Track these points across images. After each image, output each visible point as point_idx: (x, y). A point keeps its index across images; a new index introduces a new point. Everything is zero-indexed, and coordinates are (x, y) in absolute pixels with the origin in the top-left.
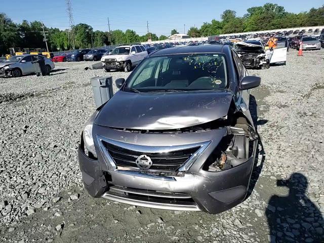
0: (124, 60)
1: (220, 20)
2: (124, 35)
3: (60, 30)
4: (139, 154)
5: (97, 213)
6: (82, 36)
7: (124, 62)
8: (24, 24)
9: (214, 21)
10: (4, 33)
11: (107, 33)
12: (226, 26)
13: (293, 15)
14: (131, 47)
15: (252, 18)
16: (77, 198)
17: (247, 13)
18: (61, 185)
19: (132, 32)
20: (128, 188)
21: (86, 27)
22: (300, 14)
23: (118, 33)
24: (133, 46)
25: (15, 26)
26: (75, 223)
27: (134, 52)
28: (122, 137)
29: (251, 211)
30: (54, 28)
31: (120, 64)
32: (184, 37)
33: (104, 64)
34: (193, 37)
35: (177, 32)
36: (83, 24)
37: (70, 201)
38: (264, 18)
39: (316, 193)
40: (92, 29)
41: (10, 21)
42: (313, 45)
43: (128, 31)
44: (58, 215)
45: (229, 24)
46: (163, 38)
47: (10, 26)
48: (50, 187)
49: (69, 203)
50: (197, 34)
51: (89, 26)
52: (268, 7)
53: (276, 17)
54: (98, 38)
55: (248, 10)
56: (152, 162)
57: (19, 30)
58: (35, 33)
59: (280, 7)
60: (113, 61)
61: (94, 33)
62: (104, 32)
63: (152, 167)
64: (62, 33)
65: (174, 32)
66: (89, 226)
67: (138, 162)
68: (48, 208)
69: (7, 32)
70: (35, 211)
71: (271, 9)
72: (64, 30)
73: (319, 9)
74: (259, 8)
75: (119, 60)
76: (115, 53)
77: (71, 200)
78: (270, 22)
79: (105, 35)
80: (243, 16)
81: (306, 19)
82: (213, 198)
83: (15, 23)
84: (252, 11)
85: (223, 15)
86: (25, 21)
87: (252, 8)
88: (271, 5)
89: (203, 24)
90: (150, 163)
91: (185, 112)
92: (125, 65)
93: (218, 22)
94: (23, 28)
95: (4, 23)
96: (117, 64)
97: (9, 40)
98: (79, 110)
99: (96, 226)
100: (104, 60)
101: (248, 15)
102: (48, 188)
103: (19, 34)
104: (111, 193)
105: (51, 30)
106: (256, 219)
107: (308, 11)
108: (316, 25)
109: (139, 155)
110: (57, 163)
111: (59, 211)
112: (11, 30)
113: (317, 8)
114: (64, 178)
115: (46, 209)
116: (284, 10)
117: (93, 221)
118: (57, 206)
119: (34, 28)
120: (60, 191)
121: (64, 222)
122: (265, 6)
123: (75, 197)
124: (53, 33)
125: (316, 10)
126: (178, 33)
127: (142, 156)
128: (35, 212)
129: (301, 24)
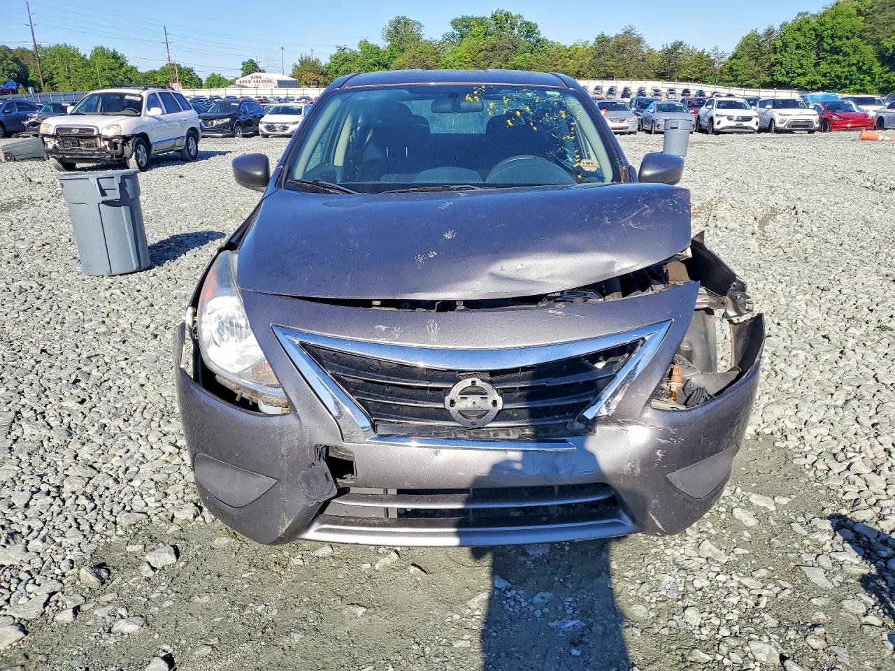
0: (126, 132)
1: (382, 44)
2: (86, 64)
4: (453, 376)
5: (275, 595)
7: (126, 139)
9: (364, 45)
11: (23, 51)
12: (399, 61)
13: (559, 49)
14: (145, 94)
15: (463, 44)
16: (171, 559)
17: (450, 30)
18: (85, 527)
19: (115, 56)
20: (400, 492)
22: (575, 48)
23: (65, 54)
24: (151, 90)
26: (214, 641)
27: (156, 111)
28: (383, 328)
29: (723, 516)
31: (114, 146)
32: (282, 84)
33: (51, 144)
34: (308, 85)
35: (261, 66)
37: (151, 573)
38: (493, 49)
39: (835, 451)
42: (622, 121)
43: (100, 52)
44: (128, 627)
45: (407, 55)
46: (216, 81)
48: (44, 540)
49: (148, 580)
50: (321, 78)
52: (503, 21)
53: (521, 47)
55: (455, 24)
56: (500, 400)
59: (528, 24)
60: (87, 135)
62: (13, 47)
63: (501, 416)
65: (251, 68)
66: (271, 643)
67: (452, 402)
68: (76, 610)
70: (23, 629)
71: (508, 25)
73: (617, 37)
74: (481, 22)
75: (110, 133)
76: (89, 109)
77: (153, 569)
78: (507, 60)
79: (16, 60)
80: (440, 39)
81: (587, 60)
82: (675, 489)
84: (464, 25)
85: (389, 31)
87: (463, 20)
88: (508, 16)
89: (334, 51)
90: (495, 403)
91: (570, 239)
92: (128, 149)
93: (375, 50)
96: (102, 144)
98: (25, 284)
99: (297, 637)
100: (52, 131)
101: (453, 36)
102: (36, 544)
104: (335, 520)
106: (746, 534)
107: (592, 42)
108: (609, 77)
109: (456, 381)
110: (24, 457)
111: (123, 612)
113: (613, 35)
114: (83, 501)
115: (67, 616)
116: (539, 33)
117: (274, 624)
118: (109, 597)
120: (93, 547)
121: (166, 647)
122: (494, 17)
123: (164, 557)
125: (608, 40)
126: (264, 71)
127: (467, 382)
128: (26, 633)
129: (578, 73)
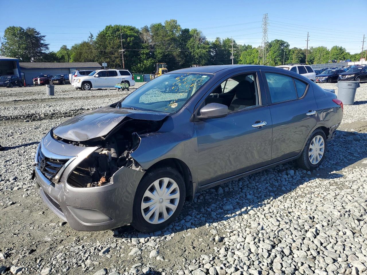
2: (328, 53)
3: (253, 47)
6: (275, 54)
8: (216, 41)
10: (197, 51)
11: (306, 50)
14: (291, 67)
19: (341, 49)
21: (282, 43)
23: (322, 50)
25: (208, 44)
30: (247, 45)
36: (278, 41)
40: (288, 45)
41: (204, 39)
43: (335, 48)
47: (204, 43)
51: (285, 43)
54: (294, 56)
57: (210, 48)
58: (225, 50)
61: (290, 51)
64: (254, 51)
69: (200, 50)
72: (257, 47)
79: (303, 54)
83: (209, 41)
86: (218, 38)
94: (215, 46)
95: (199, 40)
97: (200, 57)
103: (210, 51)
105: (243, 47)
112: (204, 48)
119: (225, 45)
124: (245, 50)
